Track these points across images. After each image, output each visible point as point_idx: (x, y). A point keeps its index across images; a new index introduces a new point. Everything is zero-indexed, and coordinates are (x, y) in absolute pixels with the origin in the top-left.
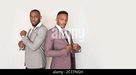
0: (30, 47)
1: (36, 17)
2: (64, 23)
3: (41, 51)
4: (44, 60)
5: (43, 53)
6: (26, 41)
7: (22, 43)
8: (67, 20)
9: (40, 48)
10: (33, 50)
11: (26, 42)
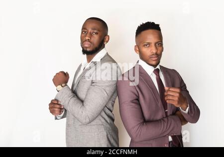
0: (76, 116)
1: (97, 33)
2: (154, 51)
3: (103, 121)
4: (112, 141)
5: (110, 124)
6: (66, 100)
7: (58, 106)
8: (160, 43)
9: (103, 114)
10: (84, 121)
11: (67, 102)
